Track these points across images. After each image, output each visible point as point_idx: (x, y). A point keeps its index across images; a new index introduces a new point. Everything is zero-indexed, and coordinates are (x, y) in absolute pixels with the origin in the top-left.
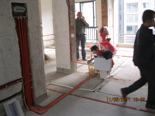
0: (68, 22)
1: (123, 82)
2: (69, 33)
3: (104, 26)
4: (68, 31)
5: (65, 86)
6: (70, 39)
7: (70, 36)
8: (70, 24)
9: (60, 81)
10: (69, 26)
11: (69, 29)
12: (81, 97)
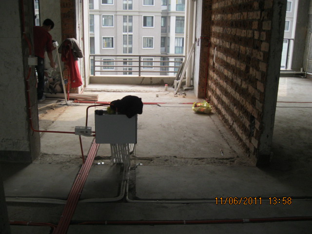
0: (19, 24)
1: (166, 163)
2: (21, 54)
3: (71, 38)
4: (20, 50)
5: (39, 201)
6: (24, 71)
7: (25, 62)
8: (22, 30)
9: (16, 190)
10: (20, 35)
11: (20, 44)
12: (106, 223)
